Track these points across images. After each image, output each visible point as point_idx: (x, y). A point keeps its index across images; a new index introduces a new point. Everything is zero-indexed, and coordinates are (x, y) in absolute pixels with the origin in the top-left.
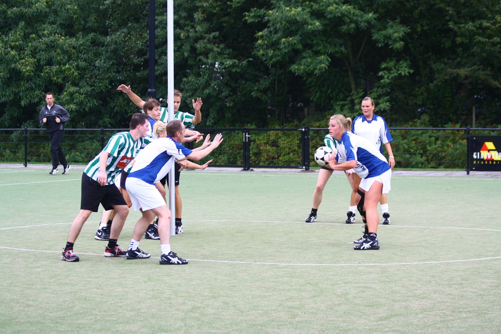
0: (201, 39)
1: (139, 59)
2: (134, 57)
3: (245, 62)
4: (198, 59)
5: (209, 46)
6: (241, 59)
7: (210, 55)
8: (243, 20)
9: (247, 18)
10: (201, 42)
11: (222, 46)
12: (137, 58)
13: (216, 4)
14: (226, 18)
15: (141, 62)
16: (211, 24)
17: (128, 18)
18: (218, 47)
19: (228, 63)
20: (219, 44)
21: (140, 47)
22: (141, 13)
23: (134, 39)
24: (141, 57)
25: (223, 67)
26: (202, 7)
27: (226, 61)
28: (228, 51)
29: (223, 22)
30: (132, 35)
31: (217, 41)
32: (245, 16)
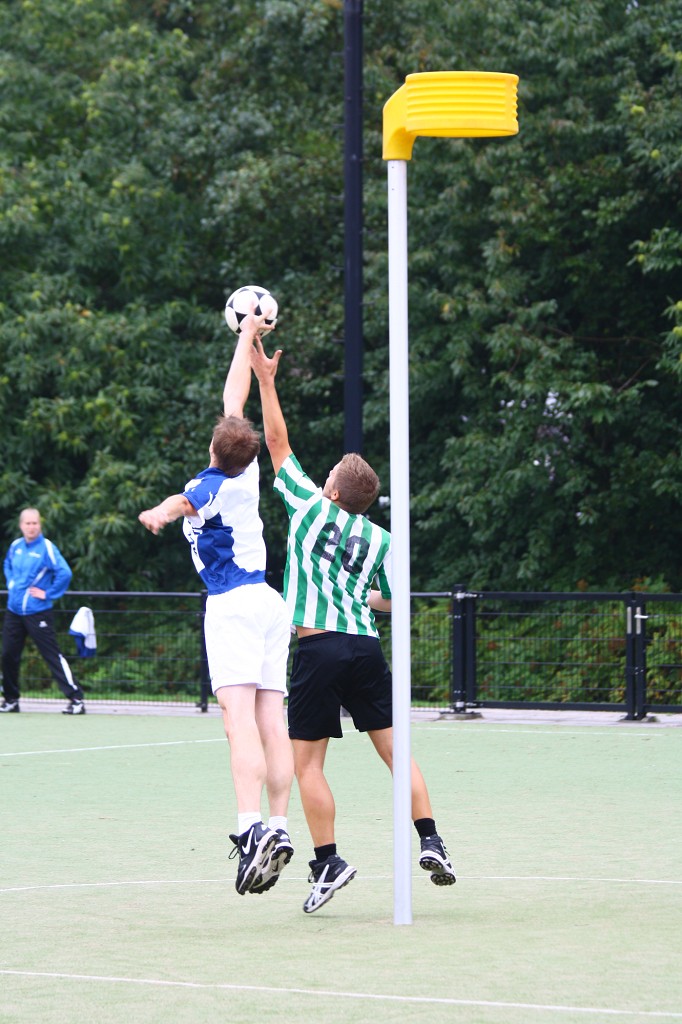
0: (504, 321)
1: (317, 382)
2: (302, 374)
3: (633, 392)
4: (494, 380)
5: (527, 342)
6: (625, 381)
7: (530, 372)
8: (630, 263)
9: (641, 258)
10: (503, 328)
11: (566, 343)
12: (314, 378)
13: (550, 216)
14: (579, 260)
15: (324, 389)
16: (535, 277)
17: (285, 257)
18: (554, 346)
19: (581, 394)
20: (557, 336)
21: (321, 345)
22: (323, 243)
23: (302, 320)
24: (324, 375)
25: (566, 406)
26: (506, 223)
27: (576, 390)
28: (583, 358)
29: (570, 270)
30: (296, 307)
31: (551, 327)
32: (636, 251)
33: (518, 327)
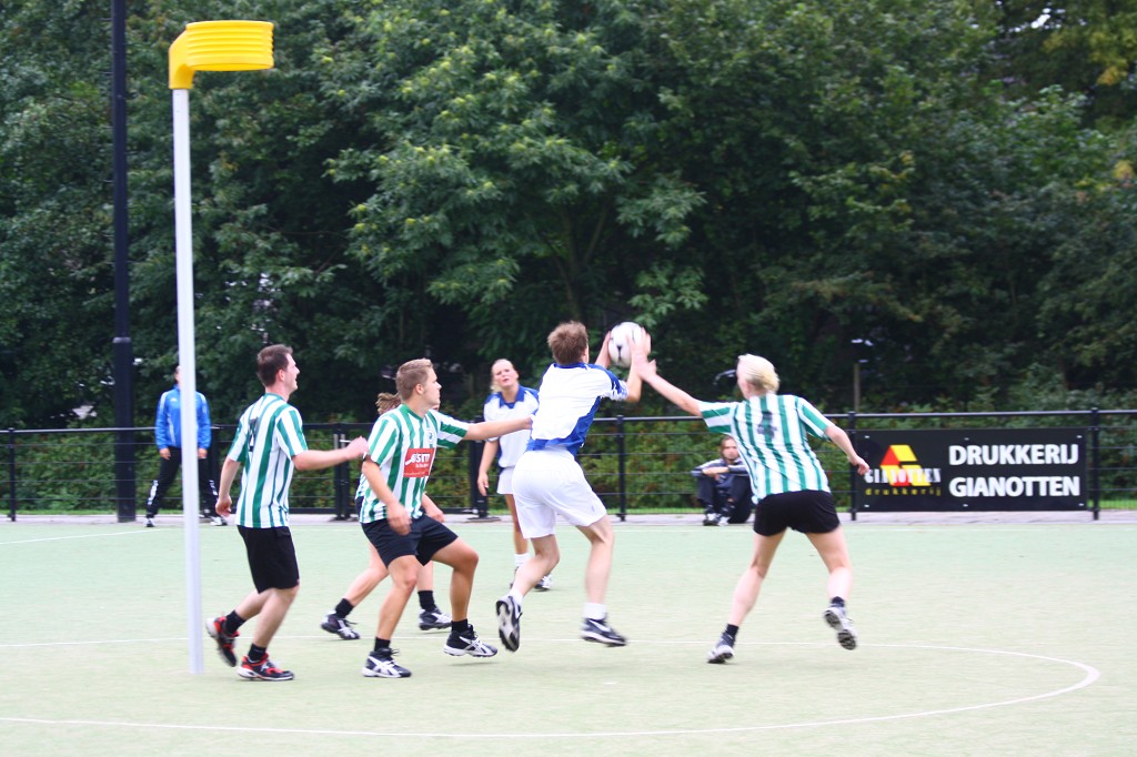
0: (228, 221)
1: (85, 270)
2: (75, 264)
3: (328, 274)
4: (221, 266)
5: (245, 236)
6: (320, 265)
7: (248, 258)
8: (324, 176)
9: (332, 171)
10: (226, 227)
11: (274, 236)
12: (83, 267)
13: (262, 140)
14: (285, 174)
15: (91, 276)
16: (251, 187)
17: (59, 176)
18: (266, 239)
19: (290, 275)
20: (269, 231)
21: (87, 242)
22: (89, 164)
23: (73, 222)
24: (91, 265)
25: (279, 284)
26: (228, 147)
27: (285, 273)
28: (289, 247)
29: (278, 181)
30: (70, 213)
31: (264, 225)
32: (328, 166)
33: (238, 225)
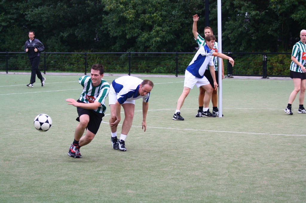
1: (199, 11)
2: (196, 9)
3: (263, 13)
4: (235, 10)
5: (242, 3)
6: (261, 10)
7: (242, 8)
11: (249, 2)
15: (200, 12)
18: (247, 3)
19: (253, 13)
21: (200, 3)
24: (200, 9)
25: (250, 15)
27: (252, 12)
28: (253, 6)
